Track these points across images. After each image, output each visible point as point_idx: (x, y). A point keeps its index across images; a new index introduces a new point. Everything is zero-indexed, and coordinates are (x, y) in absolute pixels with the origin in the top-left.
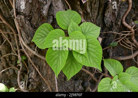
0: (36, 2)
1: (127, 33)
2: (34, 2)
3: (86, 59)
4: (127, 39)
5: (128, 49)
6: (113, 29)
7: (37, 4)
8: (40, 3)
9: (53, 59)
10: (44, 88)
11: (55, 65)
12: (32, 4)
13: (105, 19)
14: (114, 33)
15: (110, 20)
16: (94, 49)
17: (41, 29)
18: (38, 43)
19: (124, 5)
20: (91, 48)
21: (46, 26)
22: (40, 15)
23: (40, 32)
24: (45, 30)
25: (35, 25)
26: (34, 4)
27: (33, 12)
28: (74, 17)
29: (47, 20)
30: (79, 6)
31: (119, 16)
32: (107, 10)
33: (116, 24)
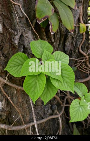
0: (7, 32)
1: (83, 59)
2: (5, 32)
3: (62, 84)
4: (84, 64)
5: (85, 73)
6: (72, 56)
7: (8, 34)
8: (10, 33)
9: (30, 86)
10: (14, 116)
11: (32, 92)
12: (3, 35)
13: (65, 47)
14: (73, 59)
15: (69, 48)
16: (68, 75)
17: (15, 58)
18: (12, 71)
19: (79, 36)
20: (65, 74)
21: (20, 56)
22: (10, 45)
23: (14, 61)
24: (19, 58)
25: (6, 54)
26: (5, 35)
27: (4, 42)
28: (45, 46)
29: (18, 49)
30: (45, 37)
31: (76, 45)
32: (67, 40)
33: (75, 52)
